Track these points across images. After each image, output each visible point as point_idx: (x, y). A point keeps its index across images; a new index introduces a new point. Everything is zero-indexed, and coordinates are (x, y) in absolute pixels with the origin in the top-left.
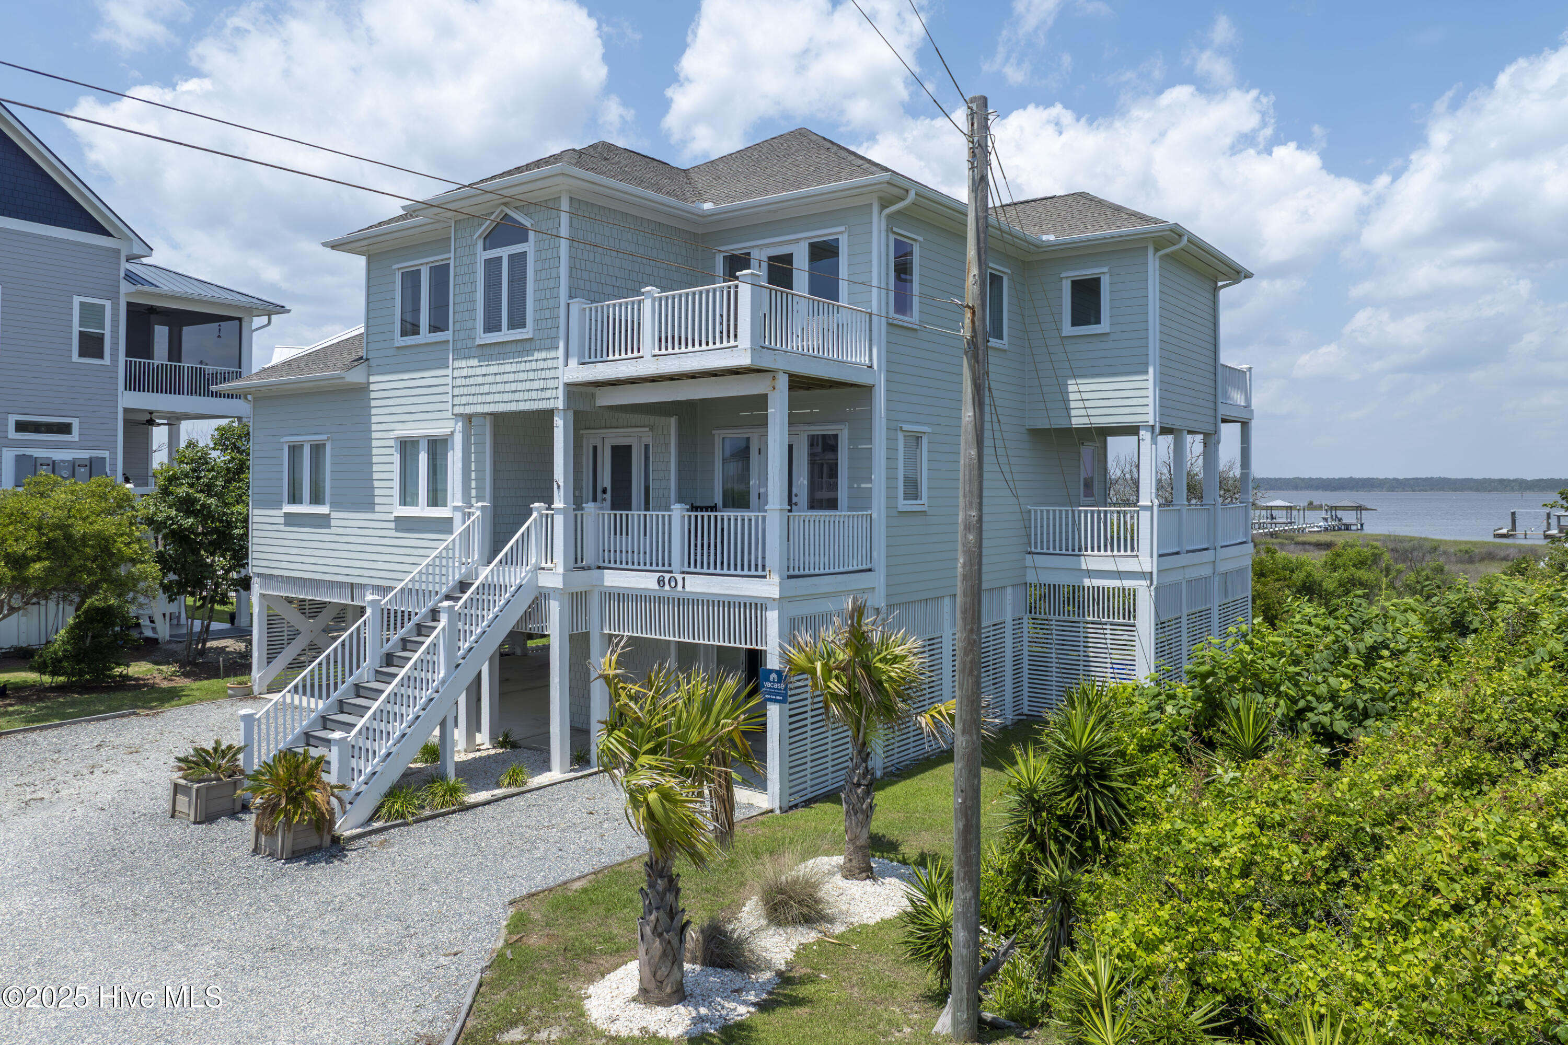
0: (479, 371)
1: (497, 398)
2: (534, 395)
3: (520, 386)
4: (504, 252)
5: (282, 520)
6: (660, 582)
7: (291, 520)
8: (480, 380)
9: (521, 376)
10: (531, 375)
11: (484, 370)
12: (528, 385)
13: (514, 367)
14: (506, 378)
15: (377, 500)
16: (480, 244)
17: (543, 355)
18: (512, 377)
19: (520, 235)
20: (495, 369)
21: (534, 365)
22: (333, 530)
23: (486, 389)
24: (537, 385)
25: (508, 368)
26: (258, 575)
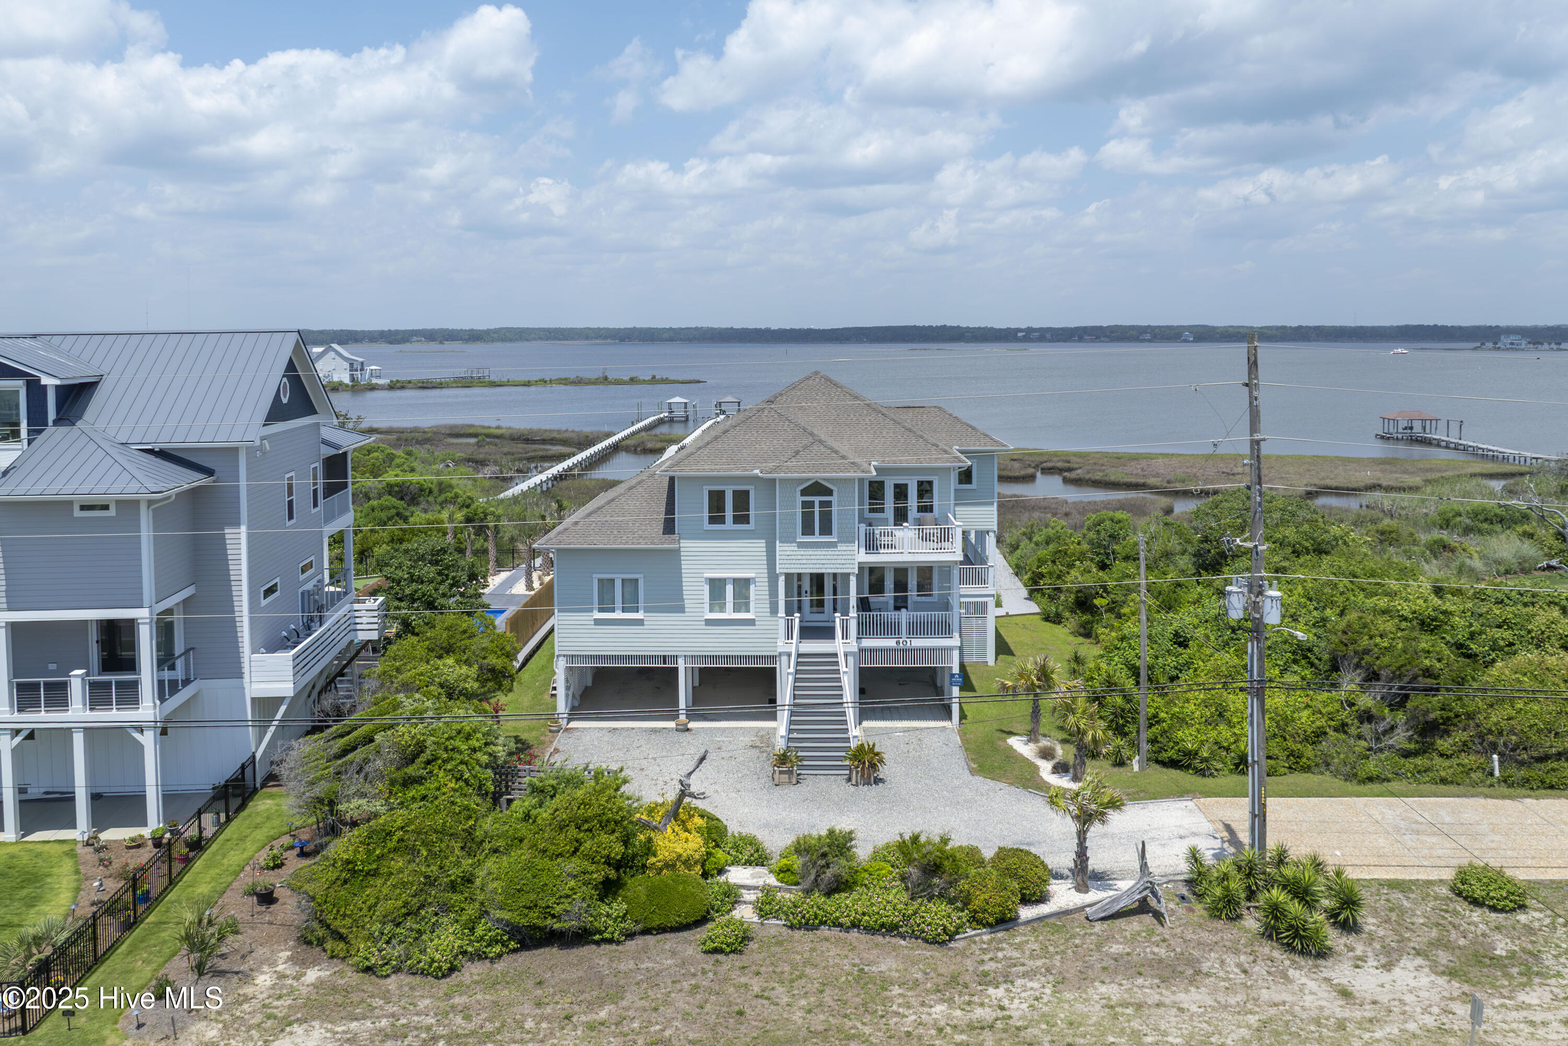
0: (798, 553)
1: (811, 566)
2: (838, 566)
3: (828, 562)
4: (817, 499)
5: (593, 623)
6: (898, 643)
7: (598, 622)
8: (799, 557)
9: (829, 557)
10: (836, 557)
11: (802, 553)
12: (833, 562)
13: (824, 553)
14: (818, 557)
15: (686, 610)
16: (799, 493)
17: (844, 548)
18: (822, 557)
19: (829, 492)
20: (811, 553)
21: (838, 553)
22: (645, 627)
23: (804, 562)
24: (839, 562)
25: (820, 553)
26: (564, 656)
